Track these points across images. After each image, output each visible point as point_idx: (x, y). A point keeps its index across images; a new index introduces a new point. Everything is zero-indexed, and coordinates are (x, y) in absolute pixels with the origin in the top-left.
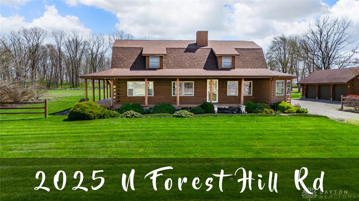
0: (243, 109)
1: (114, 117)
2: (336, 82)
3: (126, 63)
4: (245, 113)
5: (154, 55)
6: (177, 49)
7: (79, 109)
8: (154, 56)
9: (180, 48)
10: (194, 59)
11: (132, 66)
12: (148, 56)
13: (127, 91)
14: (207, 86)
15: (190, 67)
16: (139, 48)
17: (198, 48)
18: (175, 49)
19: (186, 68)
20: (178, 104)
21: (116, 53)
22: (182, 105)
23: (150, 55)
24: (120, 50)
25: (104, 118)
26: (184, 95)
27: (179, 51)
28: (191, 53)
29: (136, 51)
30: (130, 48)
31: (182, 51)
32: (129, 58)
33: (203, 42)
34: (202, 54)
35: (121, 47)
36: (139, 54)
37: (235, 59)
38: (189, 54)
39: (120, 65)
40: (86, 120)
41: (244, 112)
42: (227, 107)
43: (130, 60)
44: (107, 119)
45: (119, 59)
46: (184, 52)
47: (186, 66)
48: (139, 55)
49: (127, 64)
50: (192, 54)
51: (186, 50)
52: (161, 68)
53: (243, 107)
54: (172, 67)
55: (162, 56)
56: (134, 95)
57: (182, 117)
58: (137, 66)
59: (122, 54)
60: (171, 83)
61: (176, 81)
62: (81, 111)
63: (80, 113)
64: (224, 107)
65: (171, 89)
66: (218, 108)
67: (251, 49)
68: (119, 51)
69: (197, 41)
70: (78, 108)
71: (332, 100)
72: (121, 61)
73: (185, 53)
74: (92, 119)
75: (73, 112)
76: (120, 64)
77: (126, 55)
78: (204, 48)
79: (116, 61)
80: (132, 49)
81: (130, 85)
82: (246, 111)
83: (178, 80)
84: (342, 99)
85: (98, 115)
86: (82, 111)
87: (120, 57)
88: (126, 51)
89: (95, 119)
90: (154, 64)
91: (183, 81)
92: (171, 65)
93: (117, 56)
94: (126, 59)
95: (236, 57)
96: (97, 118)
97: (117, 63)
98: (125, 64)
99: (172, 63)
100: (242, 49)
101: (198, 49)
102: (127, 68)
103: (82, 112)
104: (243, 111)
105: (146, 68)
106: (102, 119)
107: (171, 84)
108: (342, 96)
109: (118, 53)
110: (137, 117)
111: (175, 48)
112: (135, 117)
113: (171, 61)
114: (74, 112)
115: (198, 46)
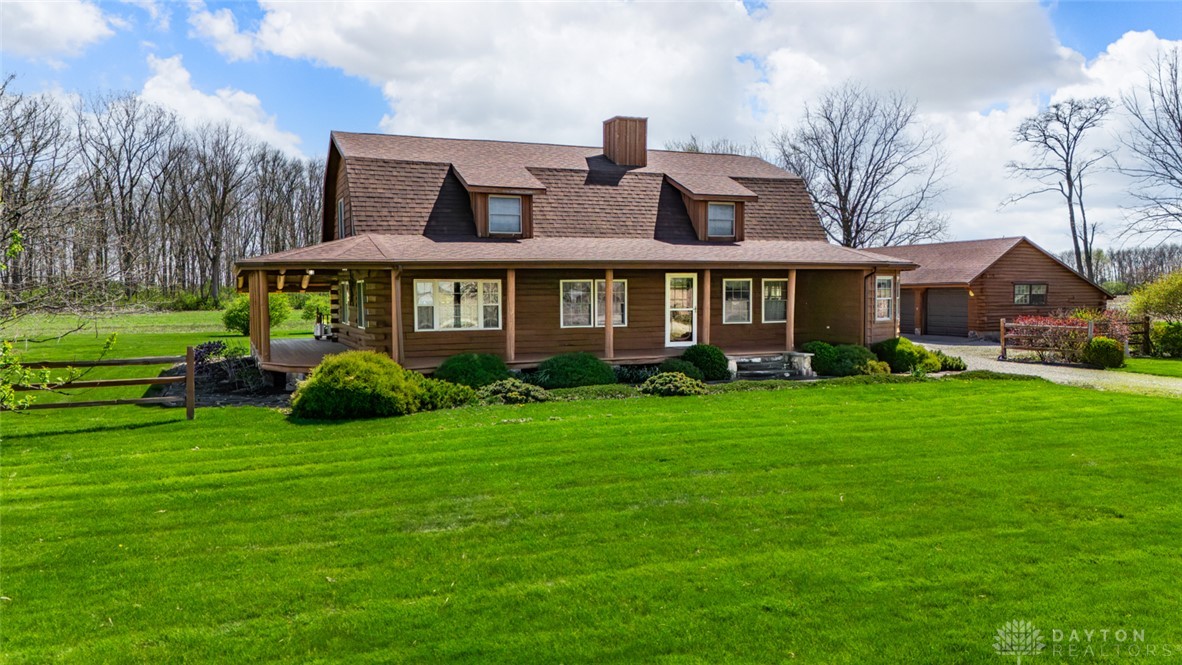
0: (805, 362)
1: (462, 402)
2: (938, 281)
3: (404, 214)
4: (812, 378)
5: (508, 192)
6: (561, 174)
7: (352, 378)
8: (504, 192)
9: (571, 170)
10: (620, 207)
11: (426, 226)
12: (485, 195)
13: (412, 313)
14: (664, 293)
15: (614, 233)
16: (436, 164)
17: (624, 173)
18: (556, 173)
19: (603, 234)
20: (610, 355)
21: (362, 181)
22: (622, 355)
23: (494, 191)
24: (372, 168)
25: (434, 408)
26: (597, 326)
27: (569, 178)
28: (608, 187)
29: (430, 175)
30: (408, 163)
31: (580, 179)
32: (412, 196)
33: (633, 153)
34: (639, 192)
35: (377, 160)
36: (441, 185)
37: (743, 209)
38: (603, 189)
39: (385, 223)
40: (383, 416)
41: (807, 373)
42: (758, 360)
43: (415, 205)
44: (444, 411)
45: (376, 200)
46: (585, 184)
47: (602, 231)
48: (442, 187)
49: (408, 219)
50: (611, 191)
51: (588, 177)
52: (526, 233)
53: (805, 358)
54: (560, 234)
55: (530, 196)
56: (437, 328)
57: (682, 394)
58: (445, 228)
59: (384, 182)
60: (559, 284)
61: (604, 278)
62: (364, 385)
63: (359, 394)
64: (747, 360)
65: (559, 306)
66: (737, 363)
67: (774, 180)
68: (372, 173)
69: (605, 148)
70: (348, 373)
71: (919, 332)
72: (386, 210)
73: (587, 187)
74: (401, 414)
75: (332, 389)
76: (384, 218)
77: (396, 187)
78: (642, 174)
79: (368, 209)
80: (412, 166)
81: (425, 292)
82: (813, 370)
83: (610, 275)
84: (1002, 329)
85: (415, 398)
86: (365, 387)
87: (378, 195)
88: (395, 174)
89: (409, 412)
90: (503, 220)
91: (594, 278)
92: (556, 225)
93: (370, 190)
94: (400, 200)
95: (746, 203)
96: (413, 408)
97: (374, 214)
98: (404, 219)
99: (555, 218)
100: (748, 179)
101: (625, 177)
102: (410, 230)
103: (369, 390)
104: (804, 371)
105: (480, 234)
106: (428, 410)
107: (559, 288)
108: (1002, 320)
109: (371, 181)
110: (542, 401)
111: (555, 170)
112: (537, 399)
113: (551, 213)
114: (337, 391)
115: (618, 164)
